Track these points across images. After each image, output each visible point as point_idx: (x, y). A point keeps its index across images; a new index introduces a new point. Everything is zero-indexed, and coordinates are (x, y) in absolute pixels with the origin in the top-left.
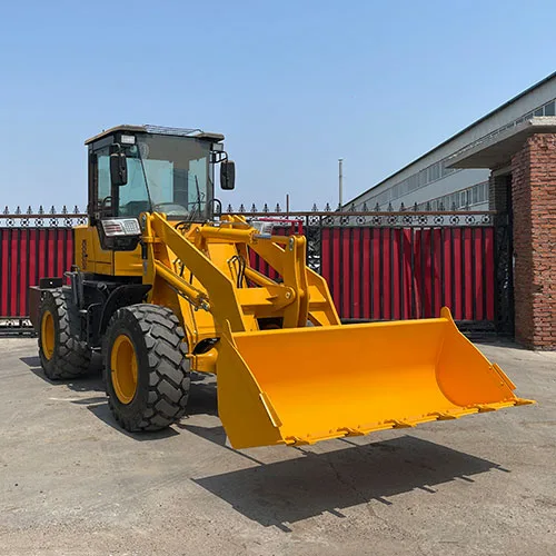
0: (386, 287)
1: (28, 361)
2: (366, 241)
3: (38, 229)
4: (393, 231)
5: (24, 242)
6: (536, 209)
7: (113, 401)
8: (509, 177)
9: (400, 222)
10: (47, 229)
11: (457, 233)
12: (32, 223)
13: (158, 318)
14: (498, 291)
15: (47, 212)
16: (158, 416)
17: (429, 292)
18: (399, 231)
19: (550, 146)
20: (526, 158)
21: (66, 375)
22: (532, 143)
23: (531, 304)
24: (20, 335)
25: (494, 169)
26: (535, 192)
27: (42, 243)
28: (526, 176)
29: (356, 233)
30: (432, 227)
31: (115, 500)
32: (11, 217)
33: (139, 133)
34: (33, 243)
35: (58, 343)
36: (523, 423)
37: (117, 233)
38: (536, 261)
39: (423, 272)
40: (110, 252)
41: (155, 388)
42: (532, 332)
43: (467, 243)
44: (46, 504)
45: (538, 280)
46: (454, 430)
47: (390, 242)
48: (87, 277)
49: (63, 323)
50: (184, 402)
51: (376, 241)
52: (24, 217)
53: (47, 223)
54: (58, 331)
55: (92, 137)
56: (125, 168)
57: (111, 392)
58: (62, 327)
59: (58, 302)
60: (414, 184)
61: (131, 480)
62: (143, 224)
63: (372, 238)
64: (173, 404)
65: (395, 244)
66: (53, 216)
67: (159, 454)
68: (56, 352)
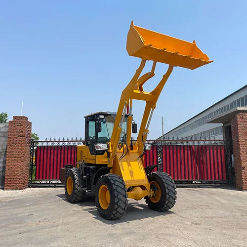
0: (186, 168)
1: (60, 196)
2: (178, 151)
3: (58, 146)
4: (188, 147)
5: (52, 151)
6: (241, 139)
7: (99, 209)
8: (230, 127)
9: (190, 143)
10: (61, 146)
11: (211, 147)
12: (56, 144)
13: (116, 179)
14: (227, 169)
15: (61, 140)
16: (118, 213)
17: (202, 169)
18: (190, 147)
19: (244, 117)
20: (236, 121)
21: (77, 200)
22: (238, 116)
23: (241, 174)
24: (49, 187)
25: (224, 124)
26: (240, 133)
27: (59, 151)
28: (236, 128)
29: (175, 147)
30: (202, 146)
31: (110, 240)
32: (48, 142)
33: (105, 115)
34: (56, 151)
35: (74, 188)
36: (242, 216)
37: (100, 149)
38: (242, 158)
39: (200, 162)
40: (94, 155)
41: (117, 203)
42: (242, 184)
43: (215, 151)
44: (87, 242)
45: (243, 165)
46: (219, 218)
47: (187, 151)
48: (85, 164)
49: (76, 181)
50: (126, 209)
51: (182, 151)
52: (53, 142)
53: (61, 144)
54: (75, 184)
55: (87, 115)
56: (101, 126)
57: (99, 206)
58: (76, 182)
59: (74, 173)
60: (192, 127)
61: (113, 234)
62: (108, 146)
63: (180, 149)
64: (123, 209)
65: (189, 152)
66: (63, 141)
67: (120, 226)
68: (73, 192)
